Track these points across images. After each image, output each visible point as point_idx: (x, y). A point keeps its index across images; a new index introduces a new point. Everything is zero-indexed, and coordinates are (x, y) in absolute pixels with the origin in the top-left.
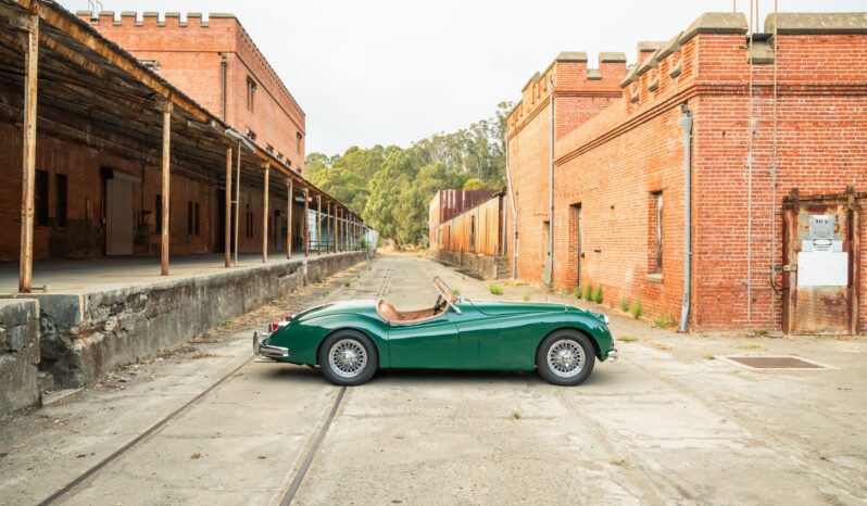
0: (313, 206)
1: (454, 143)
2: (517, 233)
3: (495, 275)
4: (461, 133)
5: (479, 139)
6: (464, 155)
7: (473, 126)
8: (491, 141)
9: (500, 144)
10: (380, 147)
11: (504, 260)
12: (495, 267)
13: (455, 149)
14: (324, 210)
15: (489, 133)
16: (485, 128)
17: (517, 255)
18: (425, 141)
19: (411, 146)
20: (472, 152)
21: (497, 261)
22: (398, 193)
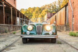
0: (18, 16)
1: (49, 6)
2: (73, 16)
3: (65, 30)
4: (51, 4)
5: (54, 5)
6: (51, 8)
7: (53, 3)
8: (57, 5)
9: (59, 6)
10: (35, 7)
11: (68, 25)
12: (65, 28)
13: (50, 7)
14: (21, 17)
15: (56, 4)
16: (56, 3)
17: (73, 23)
18: (44, 6)
19: (41, 7)
20: (53, 8)
21: (66, 25)
22: (38, 15)
